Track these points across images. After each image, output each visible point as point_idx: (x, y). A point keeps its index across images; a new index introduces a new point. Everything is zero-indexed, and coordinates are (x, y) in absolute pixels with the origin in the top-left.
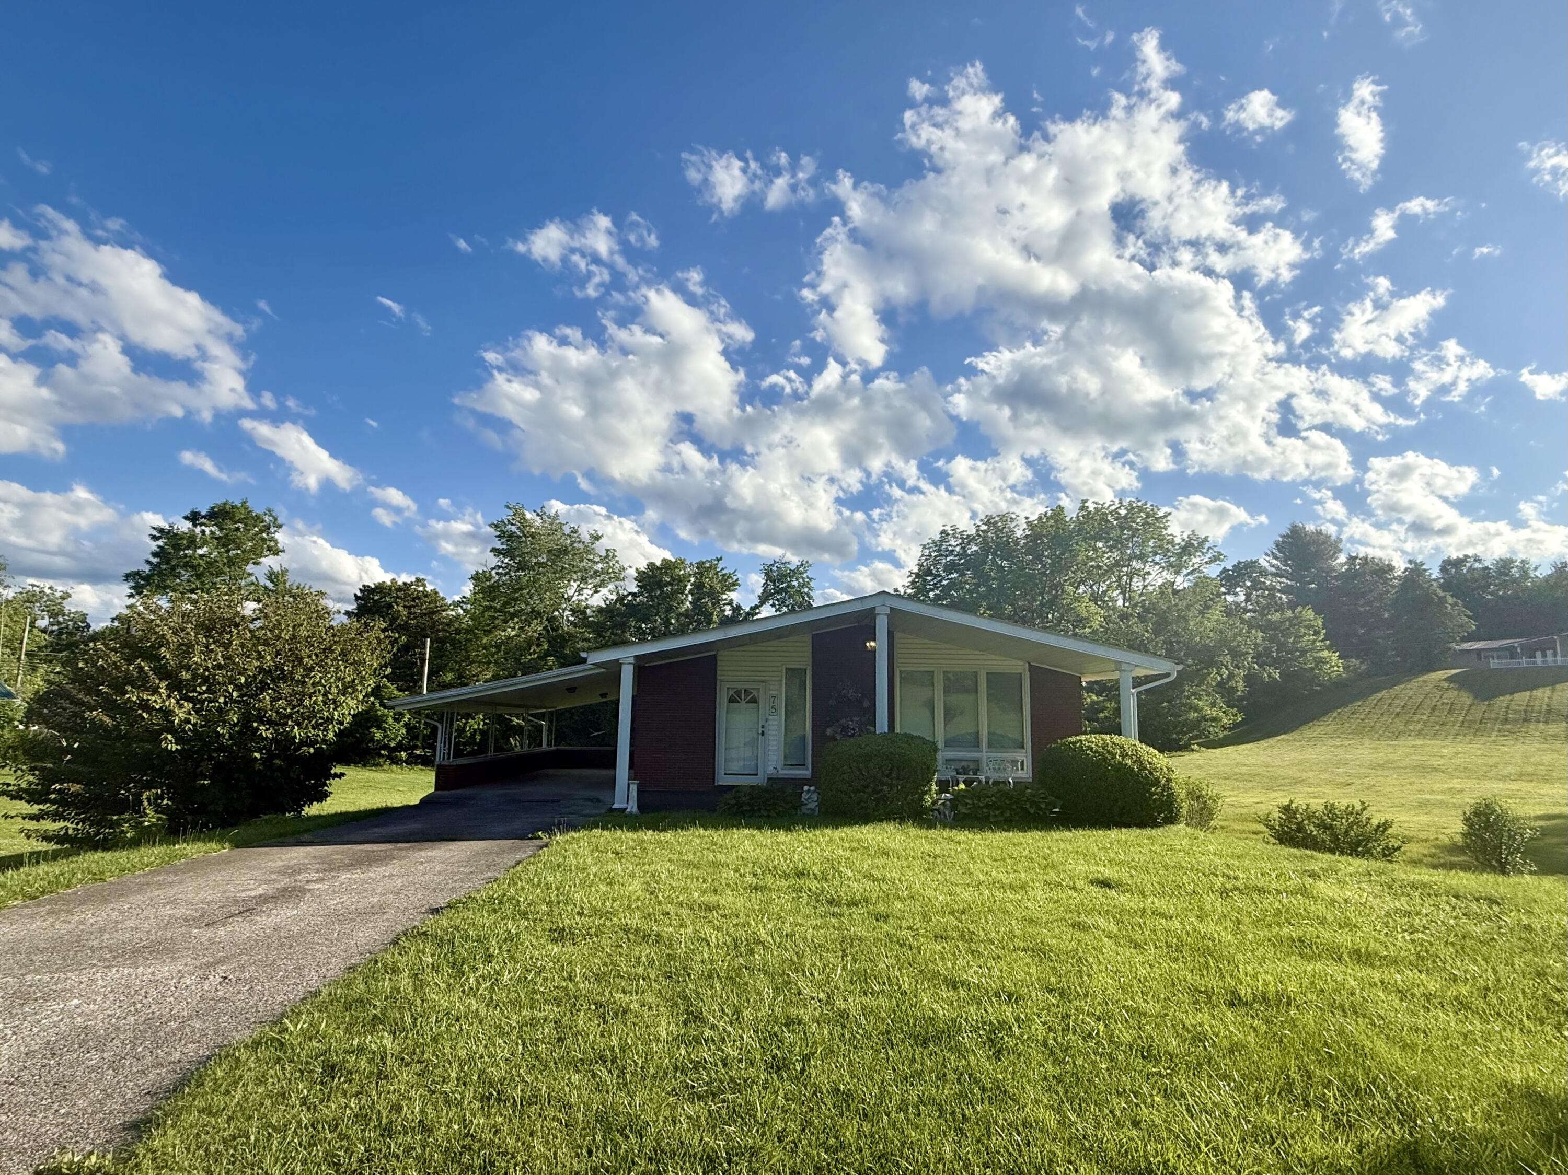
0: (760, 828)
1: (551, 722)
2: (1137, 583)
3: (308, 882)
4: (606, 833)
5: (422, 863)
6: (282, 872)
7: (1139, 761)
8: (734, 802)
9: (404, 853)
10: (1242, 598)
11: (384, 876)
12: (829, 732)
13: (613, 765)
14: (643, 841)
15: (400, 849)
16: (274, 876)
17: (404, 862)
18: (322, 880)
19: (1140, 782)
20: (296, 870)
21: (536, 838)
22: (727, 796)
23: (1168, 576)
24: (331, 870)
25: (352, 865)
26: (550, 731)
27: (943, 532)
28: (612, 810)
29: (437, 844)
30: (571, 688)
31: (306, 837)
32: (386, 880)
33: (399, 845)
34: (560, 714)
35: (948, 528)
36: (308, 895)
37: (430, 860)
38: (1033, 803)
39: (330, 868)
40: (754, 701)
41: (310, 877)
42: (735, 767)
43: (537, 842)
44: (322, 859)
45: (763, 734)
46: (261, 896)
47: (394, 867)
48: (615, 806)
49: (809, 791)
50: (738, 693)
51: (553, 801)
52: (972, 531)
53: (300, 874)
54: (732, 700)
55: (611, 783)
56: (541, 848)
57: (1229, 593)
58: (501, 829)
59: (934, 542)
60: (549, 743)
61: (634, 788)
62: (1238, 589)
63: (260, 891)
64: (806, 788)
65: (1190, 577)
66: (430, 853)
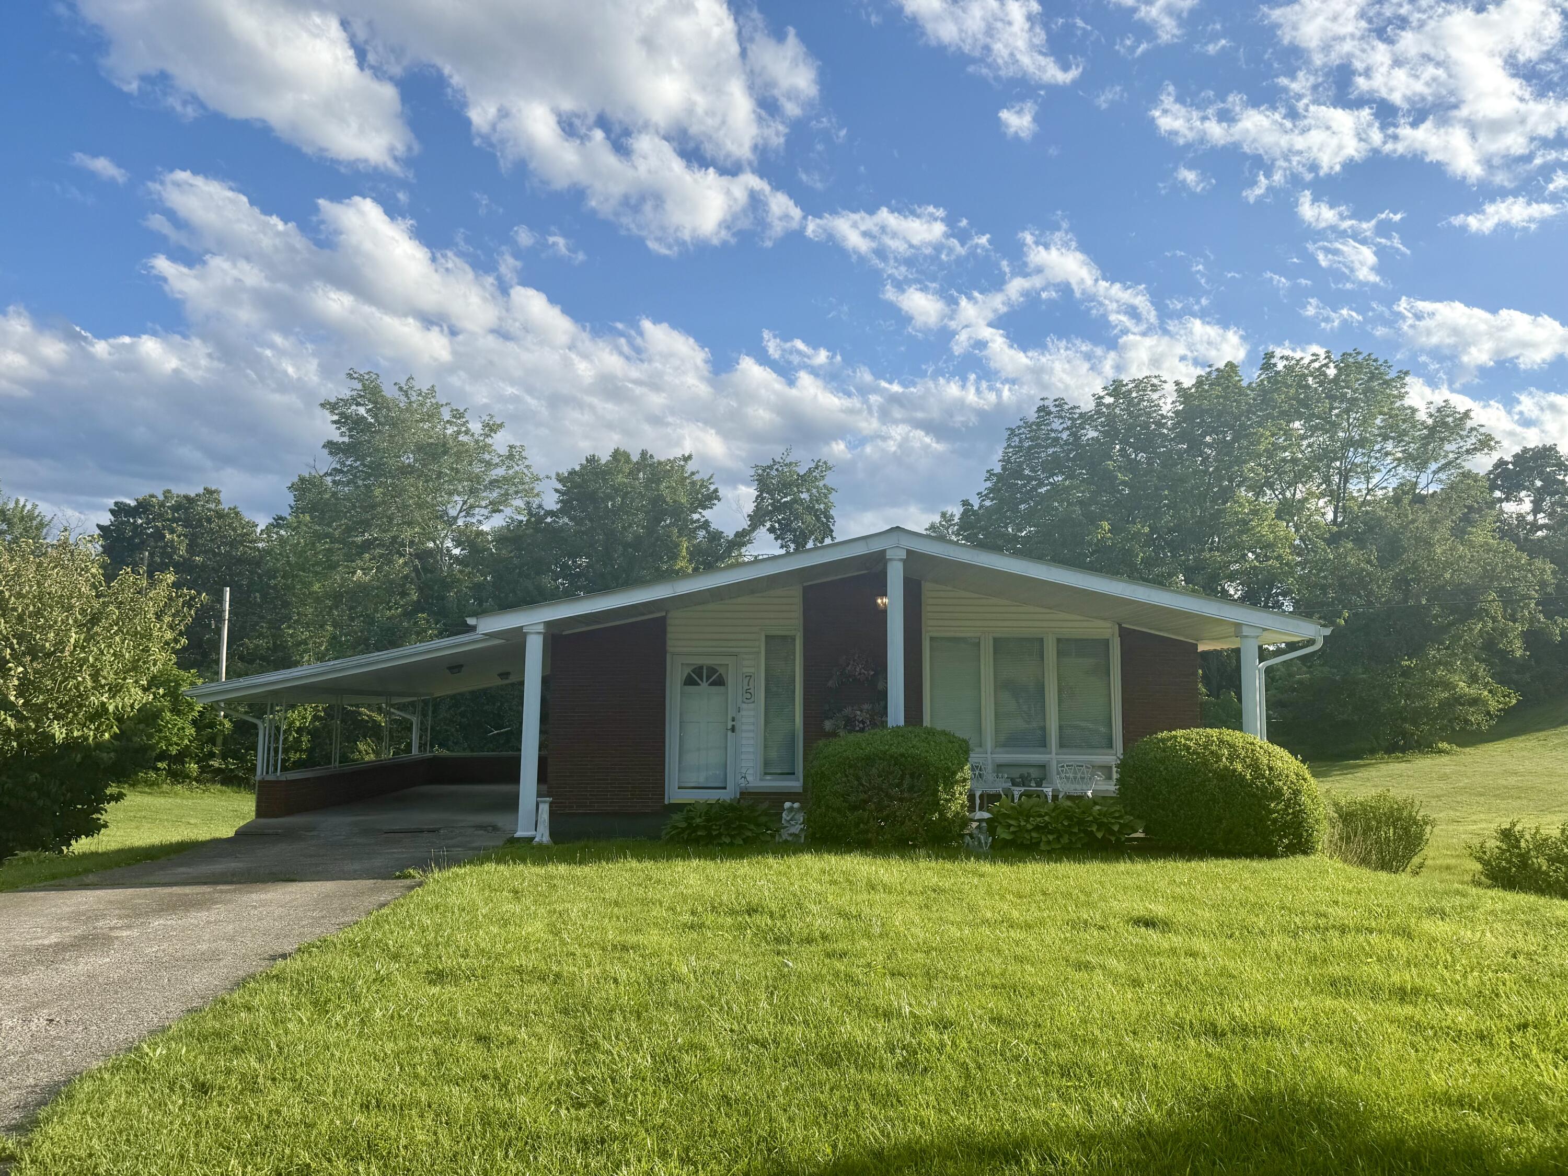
0: (713, 859)
1: (424, 715)
2: (1356, 487)
3: (111, 929)
4: (502, 867)
5: (255, 907)
6: (75, 917)
7: (1255, 766)
8: (684, 825)
9: (229, 896)
10: (1527, 506)
11: (209, 922)
12: (828, 725)
13: (514, 777)
14: (552, 877)
15: (221, 892)
16: (65, 924)
17: (230, 907)
18: (129, 927)
19: (1254, 795)
20: (93, 916)
21: (406, 877)
22: (677, 817)
23: (1405, 473)
24: (138, 916)
25: (162, 910)
26: (423, 730)
27: (1042, 409)
28: (513, 841)
29: (271, 887)
30: (455, 666)
31: (91, 878)
32: (212, 927)
33: (219, 887)
34: (437, 704)
35: (1049, 403)
36: (116, 942)
37: (263, 904)
38: (1101, 826)
39: (135, 914)
40: (720, 682)
41: (112, 924)
42: (693, 779)
43: (408, 882)
44: (122, 904)
45: (733, 729)
46: (57, 944)
47: (217, 912)
48: (519, 834)
49: (791, 809)
50: (698, 670)
51: (430, 831)
52: (1088, 405)
53: (97, 920)
54: (690, 681)
55: (511, 804)
56: (412, 888)
57: (1508, 499)
58: (357, 866)
59: (1028, 425)
60: (422, 747)
61: (545, 809)
62: (1523, 494)
63: (53, 939)
64: (787, 805)
65: (1442, 476)
66: (263, 896)
